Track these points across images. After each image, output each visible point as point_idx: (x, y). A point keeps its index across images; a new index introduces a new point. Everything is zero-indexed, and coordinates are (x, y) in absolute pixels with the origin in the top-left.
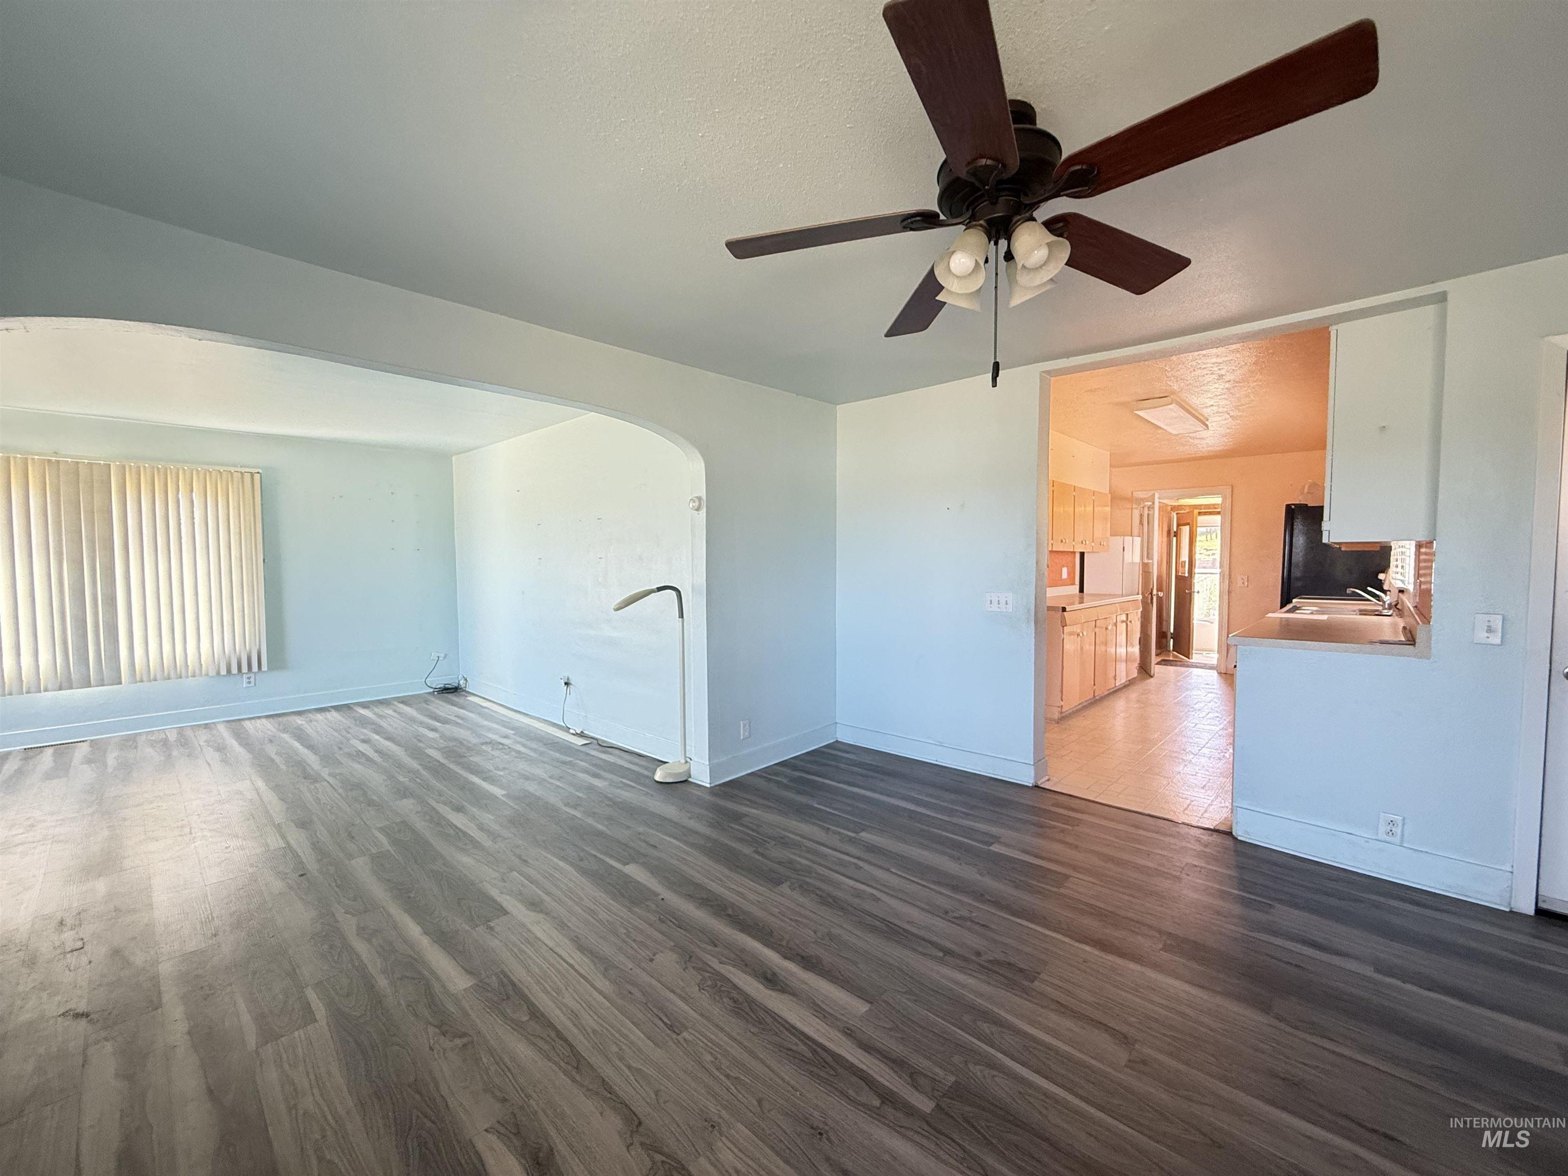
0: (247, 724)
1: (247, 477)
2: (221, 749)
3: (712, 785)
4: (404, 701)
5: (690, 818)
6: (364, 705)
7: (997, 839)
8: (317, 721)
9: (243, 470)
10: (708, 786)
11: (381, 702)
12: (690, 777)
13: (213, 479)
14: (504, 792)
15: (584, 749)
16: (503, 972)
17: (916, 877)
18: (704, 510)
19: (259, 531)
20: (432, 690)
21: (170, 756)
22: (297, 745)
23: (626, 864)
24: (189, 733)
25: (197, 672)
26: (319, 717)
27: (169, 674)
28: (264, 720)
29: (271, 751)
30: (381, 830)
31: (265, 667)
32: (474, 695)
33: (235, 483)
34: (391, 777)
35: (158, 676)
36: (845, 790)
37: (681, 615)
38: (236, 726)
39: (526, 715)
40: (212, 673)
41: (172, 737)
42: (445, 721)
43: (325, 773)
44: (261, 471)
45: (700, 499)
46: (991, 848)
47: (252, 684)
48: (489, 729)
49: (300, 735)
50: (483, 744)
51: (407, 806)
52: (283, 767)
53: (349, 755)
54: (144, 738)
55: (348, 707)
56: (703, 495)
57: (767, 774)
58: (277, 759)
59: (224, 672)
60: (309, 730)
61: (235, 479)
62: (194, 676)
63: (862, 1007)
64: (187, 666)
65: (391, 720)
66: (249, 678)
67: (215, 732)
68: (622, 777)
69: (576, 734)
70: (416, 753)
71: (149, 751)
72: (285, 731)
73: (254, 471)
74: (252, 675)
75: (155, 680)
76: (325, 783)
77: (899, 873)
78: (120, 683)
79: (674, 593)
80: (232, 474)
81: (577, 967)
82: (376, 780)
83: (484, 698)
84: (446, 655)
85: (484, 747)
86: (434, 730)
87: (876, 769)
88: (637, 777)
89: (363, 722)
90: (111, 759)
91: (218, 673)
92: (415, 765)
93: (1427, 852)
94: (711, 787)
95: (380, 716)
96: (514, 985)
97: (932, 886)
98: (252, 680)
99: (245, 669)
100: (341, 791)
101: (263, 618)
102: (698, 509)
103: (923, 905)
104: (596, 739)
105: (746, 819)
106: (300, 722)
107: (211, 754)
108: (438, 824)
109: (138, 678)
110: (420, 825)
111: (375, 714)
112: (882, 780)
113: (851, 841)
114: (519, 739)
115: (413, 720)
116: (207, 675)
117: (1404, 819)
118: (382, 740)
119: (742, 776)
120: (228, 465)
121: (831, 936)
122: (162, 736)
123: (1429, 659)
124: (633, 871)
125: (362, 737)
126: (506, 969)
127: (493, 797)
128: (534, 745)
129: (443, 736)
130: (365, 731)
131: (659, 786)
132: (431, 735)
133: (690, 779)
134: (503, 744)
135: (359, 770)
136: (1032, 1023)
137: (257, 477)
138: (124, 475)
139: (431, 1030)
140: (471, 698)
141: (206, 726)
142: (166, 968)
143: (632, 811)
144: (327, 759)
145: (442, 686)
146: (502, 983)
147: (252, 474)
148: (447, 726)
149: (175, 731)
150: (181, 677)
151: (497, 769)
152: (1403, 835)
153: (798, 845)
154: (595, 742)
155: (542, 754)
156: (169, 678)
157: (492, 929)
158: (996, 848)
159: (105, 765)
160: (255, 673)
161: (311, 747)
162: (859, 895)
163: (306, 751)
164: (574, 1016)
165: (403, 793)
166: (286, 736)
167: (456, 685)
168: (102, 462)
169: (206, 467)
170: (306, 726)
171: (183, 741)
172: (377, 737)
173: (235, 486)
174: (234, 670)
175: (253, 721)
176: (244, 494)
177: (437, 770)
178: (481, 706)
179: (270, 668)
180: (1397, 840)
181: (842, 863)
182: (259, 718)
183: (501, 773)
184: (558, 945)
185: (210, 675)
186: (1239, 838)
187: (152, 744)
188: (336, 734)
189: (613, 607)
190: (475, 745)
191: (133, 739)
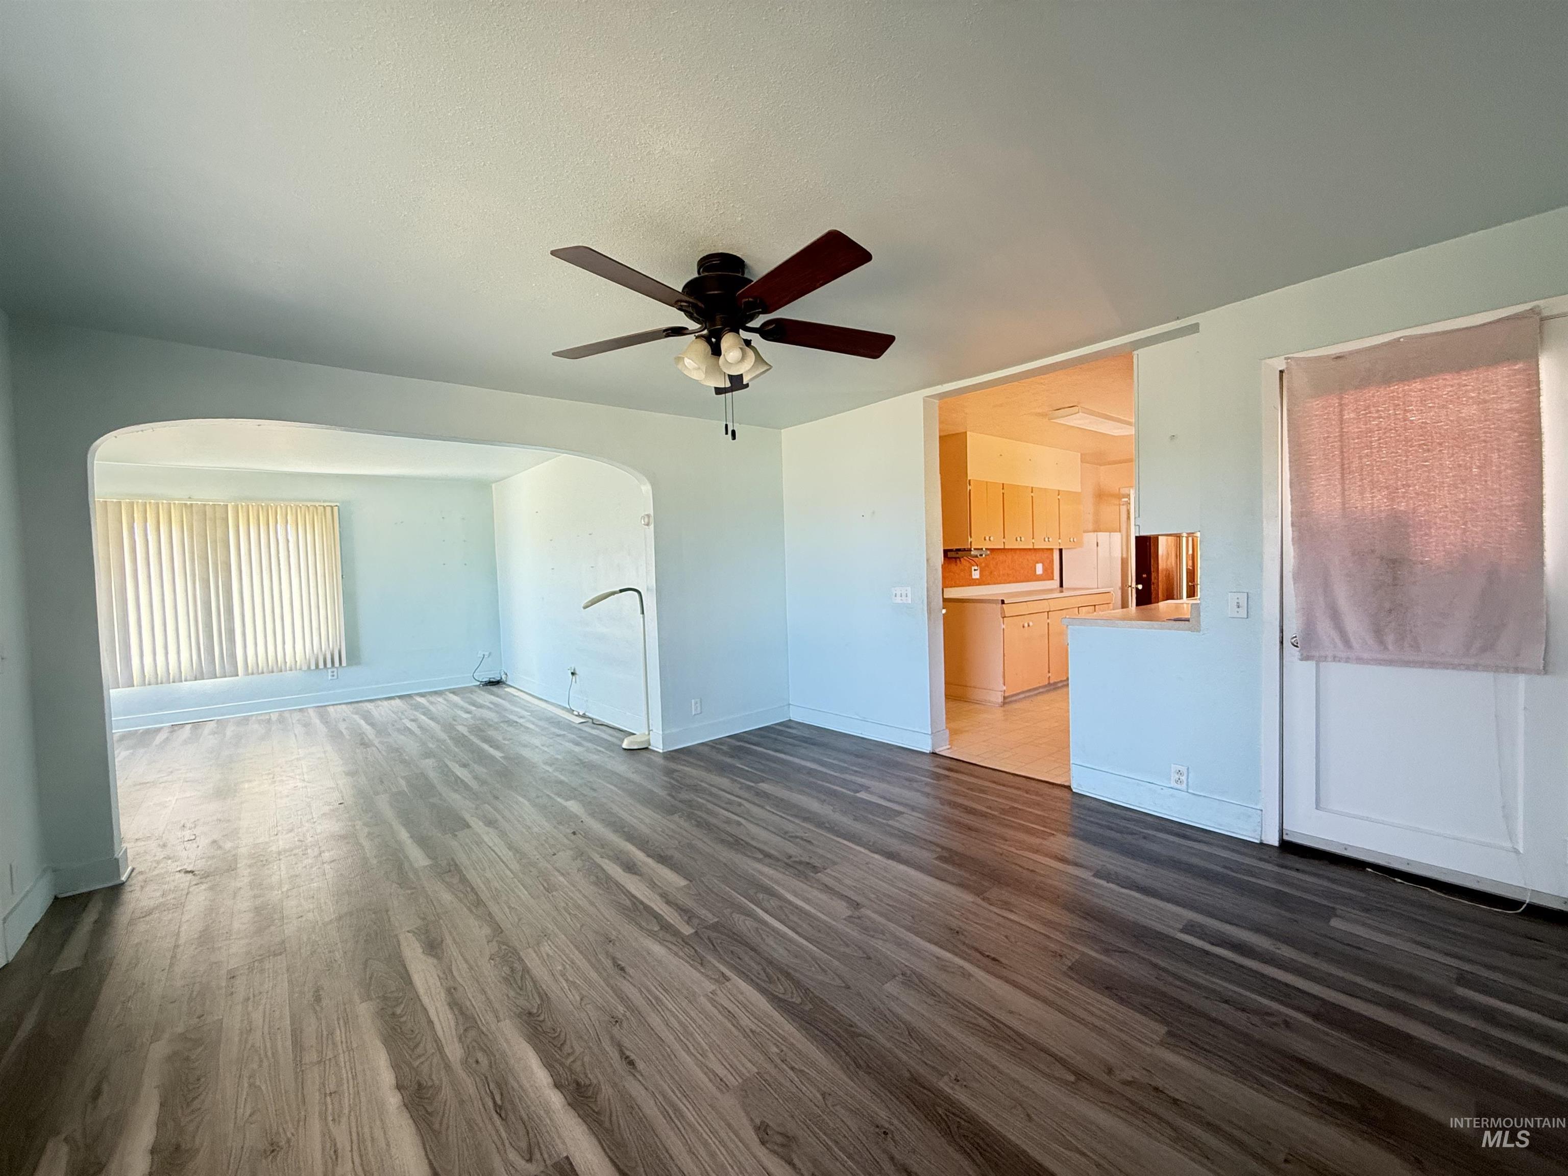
0: (331, 710)
1: (328, 510)
2: (306, 725)
3: (665, 751)
4: (454, 692)
5: (633, 773)
6: (422, 695)
7: (867, 789)
8: (382, 706)
9: (325, 504)
10: (661, 751)
11: (436, 693)
12: (650, 745)
13: (303, 512)
14: (502, 755)
15: (580, 726)
16: (453, 859)
17: (780, 811)
18: (652, 526)
19: (338, 553)
20: (479, 683)
21: (270, 730)
22: (362, 722)
23: (567, 800)
24: (287, 715)
25: (293, 666)
26: (385, 703)
27: (273, 668)
28: (344, 706)
29: (342, 726)
30: (404, 778)
31: (344, 664)
32: (512, 687)
33: (319, 514)
34: (424, 744)
35: (265, 670)
36: (769, 755)
37: (643, 613)
38: (322, 711)
39: (546, 701)
40: (305, 668)
41: (274, 717)
42: (481, 706)
43: (376, 742)
44: (338, 504)
45: (648, 516)
46: (858, 795)
47: (335, 677)
48: (512, 712)
49: (367, 717)
50: (502, 722)
51: (428, 764)
52: (348, 737)
53: (398, 730)
54: (254, 718)
55: (410, 696)
56: (651, 512)
57: (714, 745)
58: (345, 732)
59: (313, 667)
60: (375, 713)
61: (319, 511)
62: (291, 670)
63: (683, 882)
64: (286, 663)
65: (439, 706)
66: (333, 672)
67: (306, 714)
68: (598, 745)
69: (579, 716)
70: (449, 728)
71: (256, 726)
72: (356, 713)
73: (333, 504)
74: (335, 670)
75: (263, 673)
76: (374, 749)
77: (772, 810)
78: (238, 675)
79: (636, 593)
80: (317, 508)
81: (502, 857)
82: (412, 747)
83: (519, 690)
84: (490, 654)
85: (502, 725)
86: (469, 712)
87: (805, 740)
88: (611, 747)
89: (417, 707)
90: (230, 731)
91: (309, 668)
92: (444, 736)
93: (1205, 796)
94: (664, 753)
95: (432, 703)
96: (456, 865)
97: (789, 817)
98: (335, 674)
99: (329, 665)
100: (384, 753)
101: (342, 624)
102: (648, 524)
103: (773, 829)
104: (592, 719)
105: (676, 774)
106: (370, 707)
107: (299, 729)
108: (446, 775)
109: (250, 671)
110: (433, 775)
111: (428, 701)
112: (806, 748)
113: (749, 788)
114: (532, 719)
115: (456, 705)
116: (301, 669)
117: (1188, 769)
118: (427, 720)
119: (693, 746)
120: (313, 501)
121: (690, 846)
122: (267, 717)
123: (1199, 631)
124: (573, 806)
125: (413, 717)
126: (455, 858)
127: (492, 758)
128: (541, 723)
129: (474, 718)
130: (416, 713)
131: (623, 752)
132: (466, 716)
133: (650, 747)
134: (517, 722)
135: (402, 739)
136: (796, 895)
137: (336, 509)
138: (238, 513)
139: (394, 885)
140: (508, 689)
141: (301, 710)
142: (243, 851)
143: (590, 767)
144: (381, 731)
145: (487, 680)
146: (449, 864)
147: (332, 507)
148: (480, 710)
149: (277, 714)
150: (281, 671)
151: (504, 739)
152: (1188, 782)
153: (704, 790)
154: (591, 721)
155: (543, 729)
156: (273, 672)
157: (456, 836)
158: (862, 795)
159: (225, 735)
160: (337, 668)
161: (372, 725)
162: (728, 821)
163: (368, 727)
164: (487, 882)
165: (428, 754)
166: (356, 717)
167: (499, 679)
168: (222, 503)
169: (297, 503)
170: (374, 710)
171: (281, 720)
172: (423, 717)
173: (319, 517)
174: (321, 665)
175: (336, 707)
176: (326, 522)
177: (460, 740)
178: (514, 696)
179: (348, 664)
180: (1184, 787)
181: (730, 802)
182: (340, 704)
183: (506, 742)
184: (495, 845)
185: (303, 669)
186: (1074, 790)
187: (259, 722)
188: (393, 715)
189: (582, 605)
190: (497, 723)
191: (247, 719)
